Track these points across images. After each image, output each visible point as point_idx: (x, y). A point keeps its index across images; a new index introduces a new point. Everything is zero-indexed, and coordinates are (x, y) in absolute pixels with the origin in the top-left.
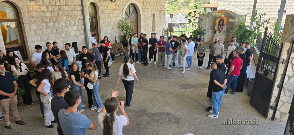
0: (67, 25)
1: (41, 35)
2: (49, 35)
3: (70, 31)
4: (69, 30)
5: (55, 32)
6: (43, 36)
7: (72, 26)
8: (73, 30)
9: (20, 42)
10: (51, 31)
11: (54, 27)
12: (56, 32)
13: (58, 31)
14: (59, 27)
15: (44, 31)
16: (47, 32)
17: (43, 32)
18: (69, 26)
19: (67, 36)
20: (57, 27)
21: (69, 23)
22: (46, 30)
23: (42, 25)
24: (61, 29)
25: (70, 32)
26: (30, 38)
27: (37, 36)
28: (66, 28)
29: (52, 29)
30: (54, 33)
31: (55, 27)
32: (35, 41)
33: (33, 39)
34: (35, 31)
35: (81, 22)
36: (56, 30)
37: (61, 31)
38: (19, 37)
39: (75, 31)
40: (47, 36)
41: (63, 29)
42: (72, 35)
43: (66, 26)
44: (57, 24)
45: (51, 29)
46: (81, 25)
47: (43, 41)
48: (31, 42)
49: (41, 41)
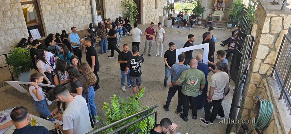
1: (55, 15)
5: (66, 12)
7: (80, 6)
9: (38, 21)
14: (69, 8)
16: (60, 13)
17: (56, 12)
19: (76, 16)
21: (78, 4)
22: (59, 10)
23: (55, 6)
25: (79, 11)
26: (46, 18)
27: (51, 16)
28: (75, 8)
29: (63, 9)
31: (66, 7)
32: (50, 20)
33: (49, 19)
34: (49, 12)
35: (88, 2)
37: (71, 11)
38: (37, 17)
39: (83, 10)
41: (73, 9)
42: (81, 15)
43: (75, 6)
46: (88, 5)
47: (56, 20)
48: (47, 21)
49: (55, 20)
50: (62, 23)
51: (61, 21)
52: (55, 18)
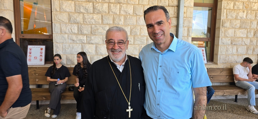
0: (137, 13)
1: (81, 23)
2: (96, 27)
4: (141, 22)
5: (109, 22)
6: (83, 26)
10: (102, 19)
11: (109, 12)
12: (111, 22)
13: (116, 22)
14: (120, 15)
15: (86, 17)
16: (93, 21)
17: (84, 18)
18: (141, 16)
19: (133, 35)
20: (116, 14)
22: (91, 16)
23: (84, 5)
24: (122, 18)
25: (142, 27)
26: (58, 25)
27: (71, 23)
28: (134, 19)
29: (103, 15)
31: (111, 13)
32: (67, 31)
33: (64, 28)
34: (69, 14)
35: (172, 11)
36: (111, 18)
37: (122, 23)
40: (91, 28)
41: (126, 18)
42: (146, 35)
43: (135, 15)
44: (115, 9)
47: (82, 34)
48: (59, 32)
49: (78, 34)
50: (93, 42)
51: (93, 38)
52: (80, 30)
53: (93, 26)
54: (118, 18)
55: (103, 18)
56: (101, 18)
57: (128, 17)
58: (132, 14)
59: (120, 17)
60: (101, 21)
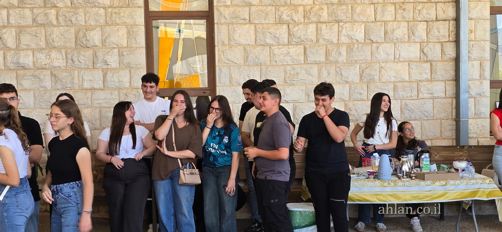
0: (372, 38)
2: (294, 69)
3: (386, 62)
4: (382, 56)
5: (318, 59)
6: (269, 69)
7: (396, 42)
8: (396, 60)
10: (305, 53)
11: (317, 41)
12: (323, 59)
13: (331, 58)
15: (276, 51)
16: (288, 58)
18: (380, 43)
20: (332, 43)
21: (386, 33)
23: (272, 30)
24: (343, 50)
25: (383, 65)
26: (225, 70)
29: (307, 46)
30: (316, 63)
31: (321, 41)
33: (235, 75)
35: (444, 30)
36: (322, 52)
37: (343, 58)
39: (410, 62)
40: (285, 72)
42: (393, 79)
44: (330, 33)
45: (305, 49)
46: (442, 43)
48: (228, 83)
50: (289, 98)
51: (288, 91)
53: (288, 68)
54: (335, 50)
55: (308, 52)
56: (303, 51)
57: (355, 48)
58: (363, 41)
59: (339, 48)
60: (303, 58)
